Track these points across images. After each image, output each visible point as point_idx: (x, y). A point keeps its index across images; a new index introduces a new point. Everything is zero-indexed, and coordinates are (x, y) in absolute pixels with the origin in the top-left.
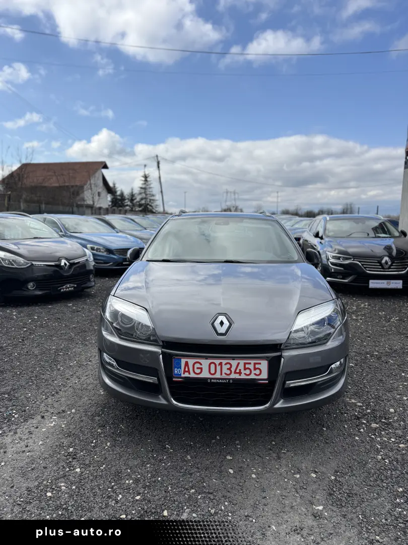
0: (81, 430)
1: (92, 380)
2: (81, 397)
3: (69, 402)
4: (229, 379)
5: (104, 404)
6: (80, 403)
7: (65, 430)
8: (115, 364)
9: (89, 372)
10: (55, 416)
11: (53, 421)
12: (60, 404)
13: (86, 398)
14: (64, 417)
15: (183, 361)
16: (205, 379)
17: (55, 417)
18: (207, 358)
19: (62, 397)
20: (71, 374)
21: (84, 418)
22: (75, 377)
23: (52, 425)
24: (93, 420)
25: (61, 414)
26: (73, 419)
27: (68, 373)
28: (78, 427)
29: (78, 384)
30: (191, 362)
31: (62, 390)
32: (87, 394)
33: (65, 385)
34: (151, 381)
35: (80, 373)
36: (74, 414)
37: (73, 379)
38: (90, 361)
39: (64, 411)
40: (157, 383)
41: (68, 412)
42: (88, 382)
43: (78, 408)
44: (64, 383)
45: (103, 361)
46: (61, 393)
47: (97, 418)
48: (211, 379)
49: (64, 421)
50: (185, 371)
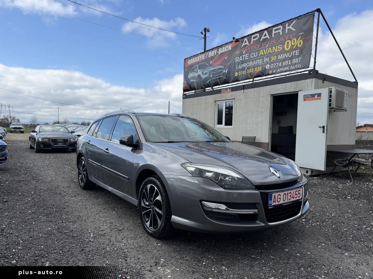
4: (290, 202)
11: (164, 270)
15: (273, 195)
16: (282, 204)
18: (283, 191)
23: (169, 272)
25: (158, 264)
30: (277, 195)
40: (258, 213)
41: (162, 262)
45: (206, 209)
48: (284, 203)
50: (274, 202)
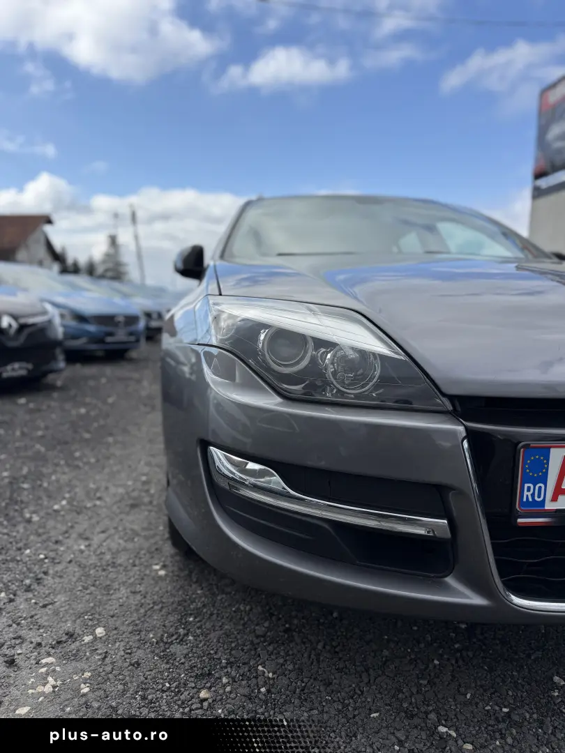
0: (144, 698)
1: (121, 541)
2: (108, 588)
3: (80, 607)
5: (179, 604)
6: (113, 607)
7: (96, 705)
8: (276, 481)
9: (107, 522)
10: (49, 655)
11: (47, 674)
12: (56, 613)
13: (123, 590)
14: (76, 656)
17: (50, 660)
19: (54, 593)
20: (64, 528)
21: (140, 653)
22: (74, 536)
23: (48, 689)
24: (167, 658)
25: (64, 643)
26: (108, 660)
27: (55, 528)
28: (132, 688)
29: (87, 553)
31: (51, 572)
32: (122, 577)
33: (53, 559)
34: (422, 531)
35: (83, 524)
36: (105, 640)
37: (70, 542)
38: (99, 499)
39: (70, 635)
40: (449, 535)
41: (87, 639)
42: (114, 546)
43: (111, 621)
44: (52, 554)
45: (216, 478)
46: (49, 580)
47: (178, 649)
49: (83, 671)
